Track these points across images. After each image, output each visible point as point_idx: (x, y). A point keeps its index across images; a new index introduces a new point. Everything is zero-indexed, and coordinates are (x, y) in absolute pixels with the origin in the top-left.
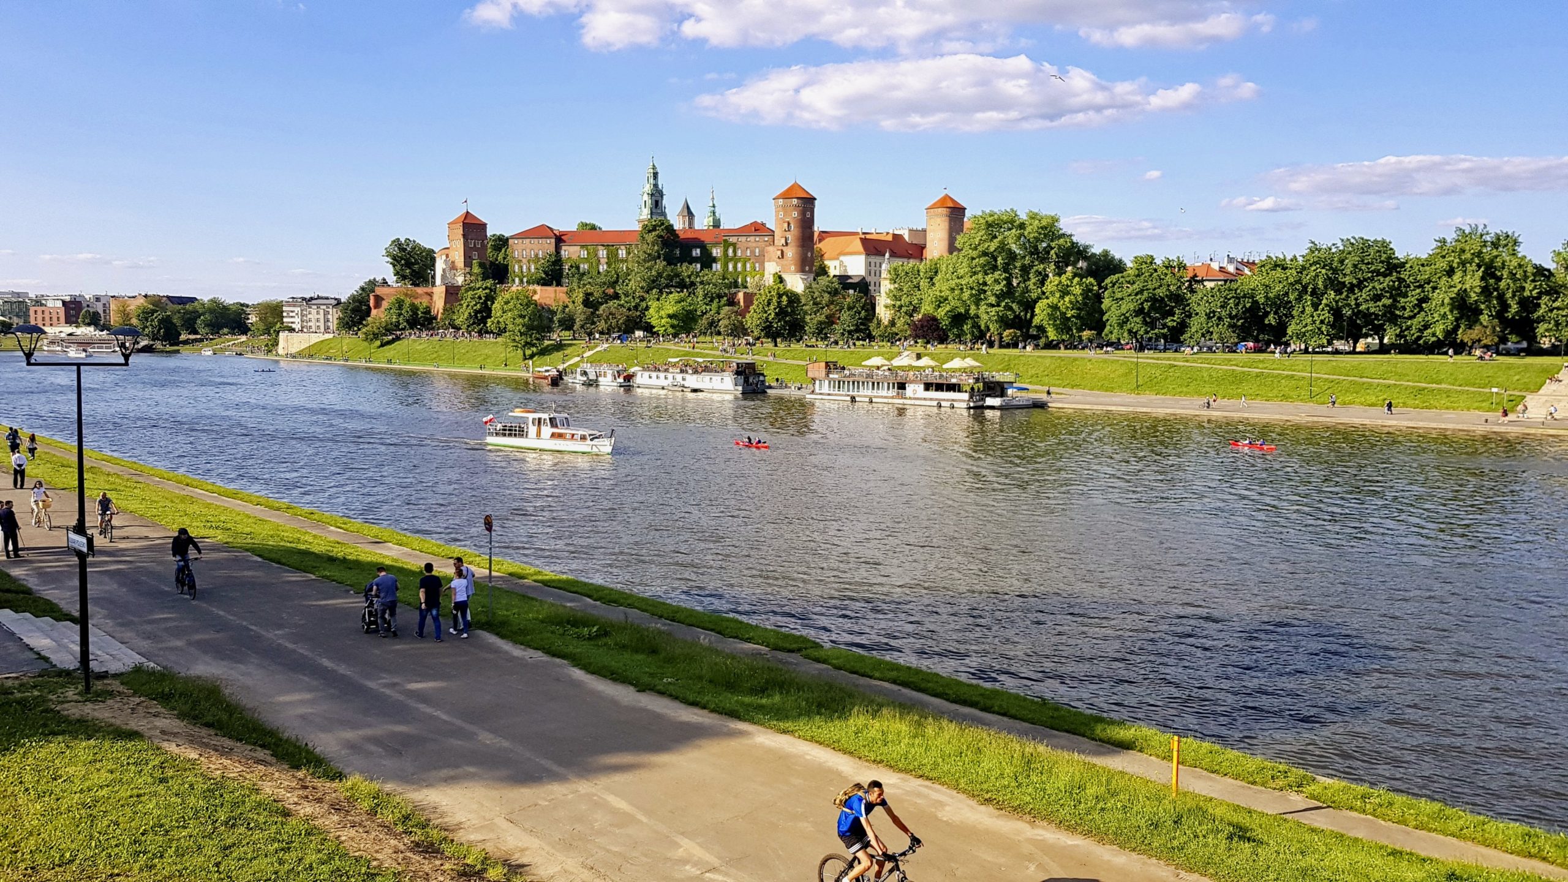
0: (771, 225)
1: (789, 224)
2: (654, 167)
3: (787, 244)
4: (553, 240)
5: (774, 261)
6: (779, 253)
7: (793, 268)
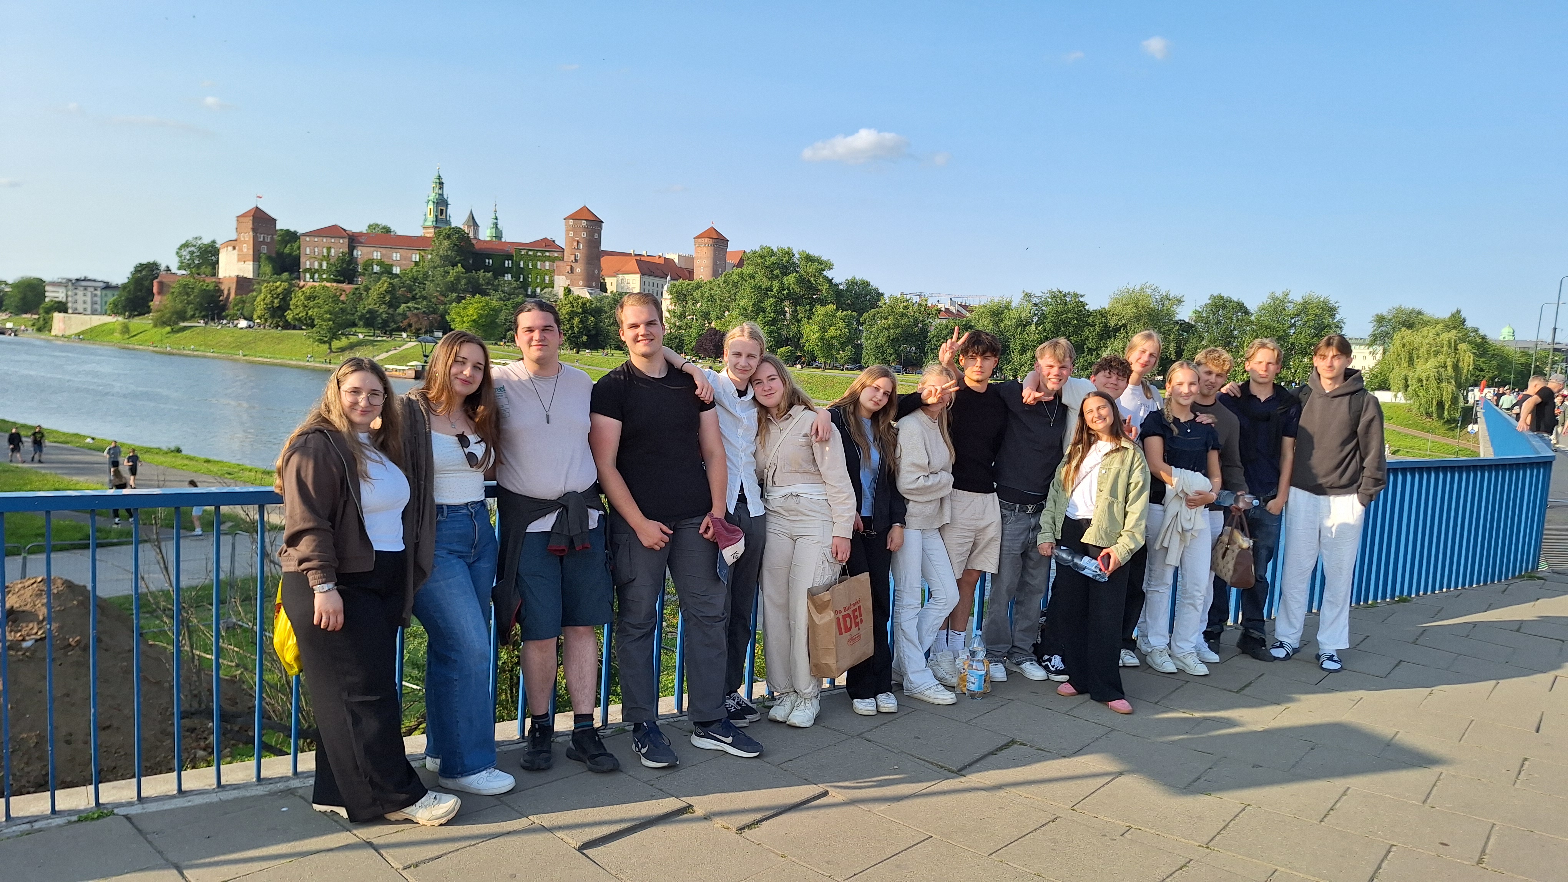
0: (561, 242)
1: (578, 242)
2: (439, 177)
3: (576, 261)
4: (346, 240)
5: (563, 275)
6: (569, 268)
7: (581, 283)
